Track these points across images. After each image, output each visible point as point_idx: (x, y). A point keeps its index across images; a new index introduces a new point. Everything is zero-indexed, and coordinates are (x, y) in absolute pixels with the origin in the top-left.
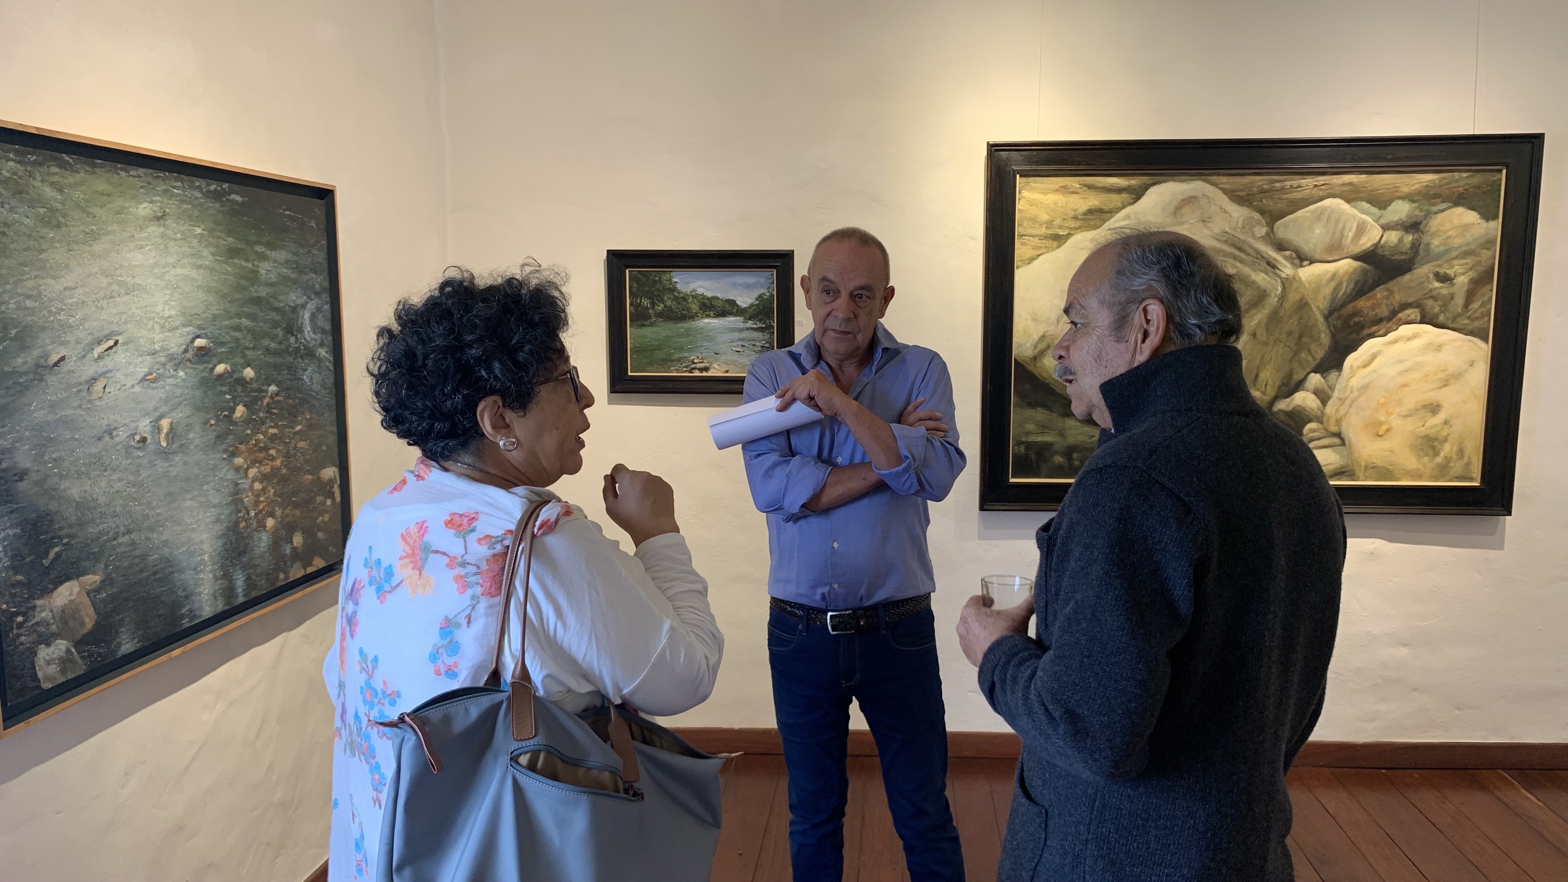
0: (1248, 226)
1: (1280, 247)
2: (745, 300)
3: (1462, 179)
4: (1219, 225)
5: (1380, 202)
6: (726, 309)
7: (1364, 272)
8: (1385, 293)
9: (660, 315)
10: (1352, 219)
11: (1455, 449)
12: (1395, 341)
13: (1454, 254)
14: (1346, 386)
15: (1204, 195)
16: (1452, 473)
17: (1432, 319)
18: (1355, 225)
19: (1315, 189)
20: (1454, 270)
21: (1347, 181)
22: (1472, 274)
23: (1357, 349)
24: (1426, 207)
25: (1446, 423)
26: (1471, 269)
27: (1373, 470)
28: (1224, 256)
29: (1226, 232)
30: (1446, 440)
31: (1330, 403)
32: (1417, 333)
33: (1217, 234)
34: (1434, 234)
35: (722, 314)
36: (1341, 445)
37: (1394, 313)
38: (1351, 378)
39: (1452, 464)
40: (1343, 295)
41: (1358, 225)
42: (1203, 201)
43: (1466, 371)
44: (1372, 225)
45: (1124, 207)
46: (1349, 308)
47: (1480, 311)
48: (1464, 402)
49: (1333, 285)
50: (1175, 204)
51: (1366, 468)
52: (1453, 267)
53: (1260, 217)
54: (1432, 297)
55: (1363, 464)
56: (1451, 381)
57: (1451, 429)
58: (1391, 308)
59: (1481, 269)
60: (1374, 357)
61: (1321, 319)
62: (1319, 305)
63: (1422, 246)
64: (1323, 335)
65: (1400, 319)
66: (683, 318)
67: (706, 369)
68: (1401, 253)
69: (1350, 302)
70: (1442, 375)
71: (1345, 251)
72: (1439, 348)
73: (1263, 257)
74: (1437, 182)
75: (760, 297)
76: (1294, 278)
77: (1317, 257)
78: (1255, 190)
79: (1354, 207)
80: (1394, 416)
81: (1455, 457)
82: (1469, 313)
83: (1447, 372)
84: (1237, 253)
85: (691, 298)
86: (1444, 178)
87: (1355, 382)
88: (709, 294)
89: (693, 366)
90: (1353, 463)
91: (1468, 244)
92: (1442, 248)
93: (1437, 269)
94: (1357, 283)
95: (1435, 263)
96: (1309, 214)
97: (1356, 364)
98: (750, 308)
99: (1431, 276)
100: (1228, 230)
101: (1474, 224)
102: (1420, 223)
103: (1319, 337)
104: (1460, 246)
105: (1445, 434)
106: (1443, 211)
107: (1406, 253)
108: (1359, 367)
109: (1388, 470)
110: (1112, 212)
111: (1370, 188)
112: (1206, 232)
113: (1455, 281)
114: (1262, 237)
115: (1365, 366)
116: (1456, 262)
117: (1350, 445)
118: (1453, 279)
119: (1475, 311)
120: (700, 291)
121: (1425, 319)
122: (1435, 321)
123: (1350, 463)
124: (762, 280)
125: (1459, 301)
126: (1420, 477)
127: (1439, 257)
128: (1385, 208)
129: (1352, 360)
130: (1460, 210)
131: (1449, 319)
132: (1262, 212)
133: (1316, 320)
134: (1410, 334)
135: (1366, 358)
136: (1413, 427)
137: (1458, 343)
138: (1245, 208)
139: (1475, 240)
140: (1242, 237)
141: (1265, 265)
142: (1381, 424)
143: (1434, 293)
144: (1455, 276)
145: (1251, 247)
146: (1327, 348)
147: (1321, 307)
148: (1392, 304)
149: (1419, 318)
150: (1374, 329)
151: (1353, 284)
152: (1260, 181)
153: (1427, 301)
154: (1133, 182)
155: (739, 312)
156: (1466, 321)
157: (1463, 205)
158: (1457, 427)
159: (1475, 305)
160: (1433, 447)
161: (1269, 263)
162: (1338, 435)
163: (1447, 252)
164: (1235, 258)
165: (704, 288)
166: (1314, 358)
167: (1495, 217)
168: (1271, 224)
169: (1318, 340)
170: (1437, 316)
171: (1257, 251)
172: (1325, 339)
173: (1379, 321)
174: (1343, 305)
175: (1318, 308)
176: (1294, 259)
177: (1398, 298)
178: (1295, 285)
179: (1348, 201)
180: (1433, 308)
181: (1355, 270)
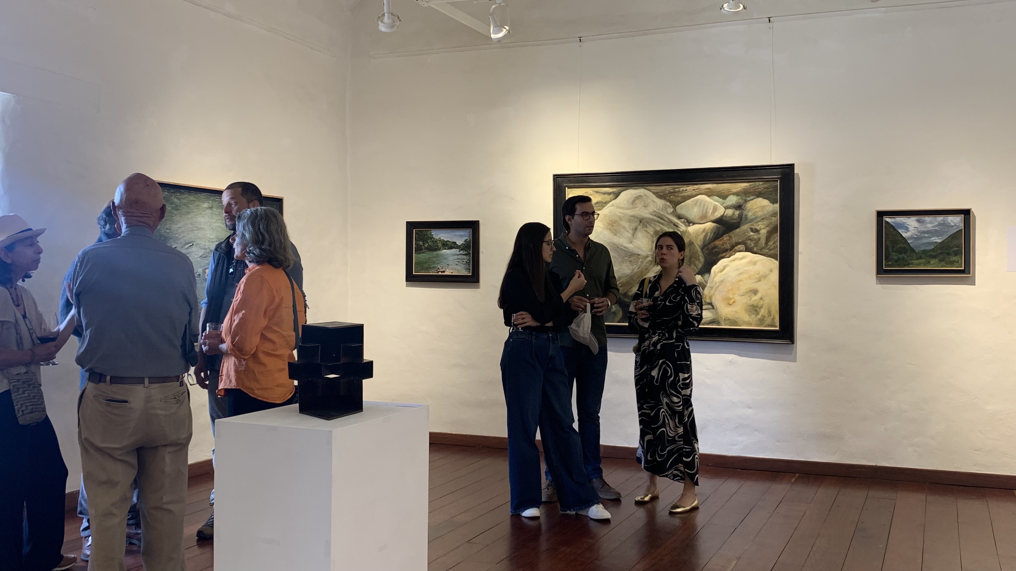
0: (665, 208)
1: (679, 217)
2: (460, 242)
3: (760, 185)
4: (652, 208)
5: (723, 196)
6: (451, 246)
7: (718, 228)
8: (728, 238)
9: (426, 248)
10: (711, 204)
11: (766, 311)
12: (734, 260)
13: (759, 219)
14: (713, 281)
15: (645, 195)
16: (766, 323)
17: (751, 249)
18: (712, 207)
19: (693, 191)
20: (759, 227)
21: (708, 187)
22: (768, 229)
23: (716, 264)
24: (744, 198)
25: (761, 299)
26: (768, 226)
27: (728, 321)
28: (654, 222)
29: (655, 211)
30: (762, 307)
31: (706, 289)
32: (744, 256)
33: (651, 212)
34: (749, 210)
35: (451, 248)
36: (712, 309)
37: (733, 247)
38: (715, 277)
39: (765, 319)
40: (709, 239)
41: (714, 206)
42: (644, 198)
43: (769, 273)
44: (720, 207)
45: (611, 201)
46: (712, 245)
47: (773, 246)
48: (769, 289)
49: (704, 234)
50: (633, 199)
51: (725, 320)
52: (759, 225)
53: (670, 204)
54: (750, 239)
55: (723, 318)
56: (762, 279)
57: (764, 302)
58: (731, 245)
59: (772, 226)
60: (725, 267)
61: (699, 250)
62: (698, 243)
63: (744, 216)
64: (701, 257)
65: (736, 250)
66: (435, 250)
67: (444, 272)
68: (734, 219)
69: (712, 242)
70: (757, 276)
71: (708, 219)
72: (755, 263)
73: (671, 222)
74: (748, 187)
75: (466, 240)
76: (686, 231)
77: (696, 222)
78: (667, 192)
79: (711, 199)
80: (736, 295)
81: (767, 315)
82: (769, 246)
83: (760, 275)
84: (660, 220)
85: (439, 241)
86: (751, 185)
87: (717, 279)
88: (446, 240)
89: (439, 270)
90: (718, 317)
91: (765, 215)
92: (753, 217)
93: (751, 227)
94: (715, 233)
95: (750, 224)
96: (691, 203)
97: (717, 271)
98: (461, 245)
99: (749, 230)
100: (656, 210)
101: (767, 205)
102: (742, 206)
103: (699, 258)
104: (761, 216)
105: (761, 304)
106: (752, 199)
107: (736, 219)
108: (718, 272)
109: (735, 321)
110: (606, 203)
111: (718, 190)
112: (646, 211)
113: (760, 232)
114: (671, 213)
115: (721, 271)
116: (759, 223)
117: (716, 309)
118: (759, 231)
119: (771, 245)
120: (442, 238)
121: (747, 250)
122: (752, 251)
123: (717, 318)
124: (467, 234)
125: (763, 241)
126: (751, 325)
127: (751, 221)
128: (725, 199)
129: (715, 269)
130: (760, 199)
131: (758, 249)
132: (670, 202)
133: (697, 250)
134: (741, 256)
135: (721, 268)
136: (745, 301)
137: (764, 261)
138: (663, 200)
139: (768, 213)
140: (662, 213)
141: (672, 225)
142: (730, 299)
143: (751, 237)
144: (760, 230)
145: (667, 218)
146: (703, 263)
147: (699, 244)
148: (731, 243)
149: (744, 249)
150: (724, 254)
151: (713, 234)
152: (669, 188)
153: (747, 241)
154: (614, 190)
155: (457, 247)
156: (767, 251)
157: (761, 197)
158: (767, 300)
159: (771, 243)
160: (756, 311)
161: (674, 225)
162: (711, 304)
163: (756, 218)
164: (659, 222)
165: (444, 237)
166: (697, 268)
167: (777, 203)
168: (674, 207)
169: (699, 260)
170: (753, 248)
171: (669, 219)
172: (702, 259)
173: (726, 251)
174: (709, 243)
175: (698, 244)
176: (686, 222)
177: (734, 240)
178: (687, 234)
179: (709, 196)
180: (750, 244)
181: (714, 227)
